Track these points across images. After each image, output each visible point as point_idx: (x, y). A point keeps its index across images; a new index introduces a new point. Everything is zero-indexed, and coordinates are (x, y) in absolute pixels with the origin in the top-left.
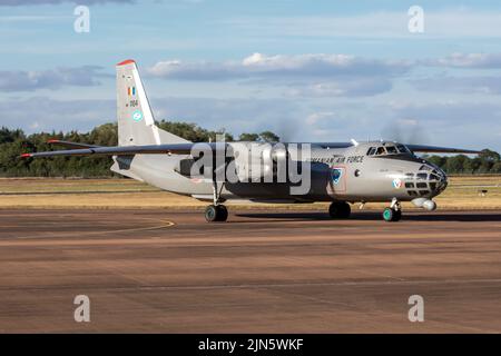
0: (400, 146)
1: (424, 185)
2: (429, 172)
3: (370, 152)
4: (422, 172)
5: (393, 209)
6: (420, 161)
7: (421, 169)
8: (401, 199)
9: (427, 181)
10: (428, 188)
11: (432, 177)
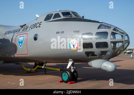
1: (105, 45)
7: (99, 28)
9: (109, 39)
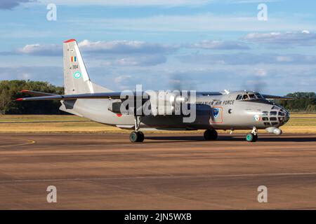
0: (258, 94)
1: (275, 119)
2: (278, 111)
3: (239, 97)
4: (273, 110)
5: (253, 134)
6: (271, 103)
8: (258, 128)
9: (277, 116)
10: (277, 121)
11: (280, 113)
